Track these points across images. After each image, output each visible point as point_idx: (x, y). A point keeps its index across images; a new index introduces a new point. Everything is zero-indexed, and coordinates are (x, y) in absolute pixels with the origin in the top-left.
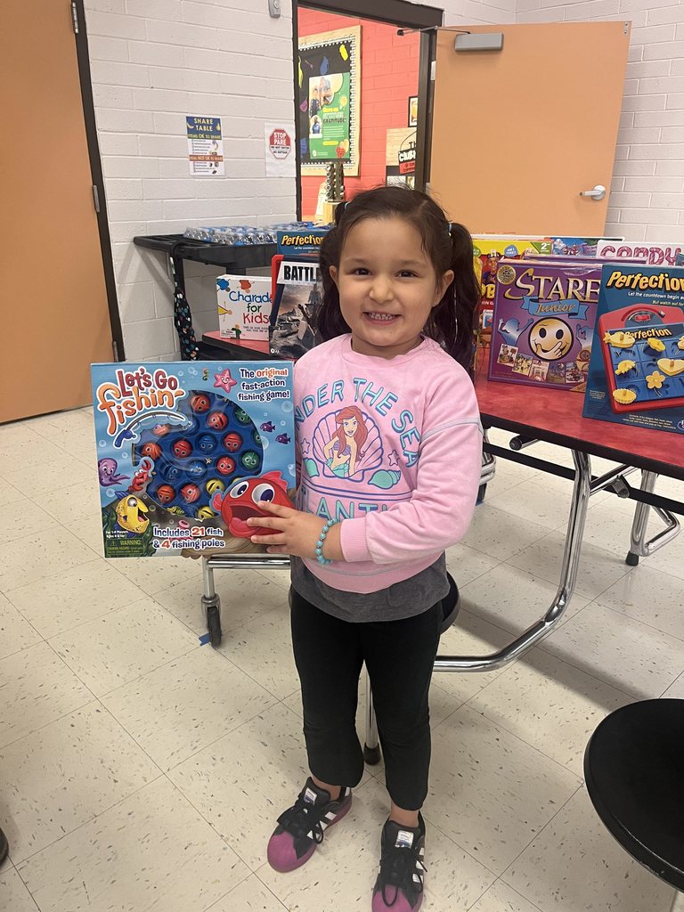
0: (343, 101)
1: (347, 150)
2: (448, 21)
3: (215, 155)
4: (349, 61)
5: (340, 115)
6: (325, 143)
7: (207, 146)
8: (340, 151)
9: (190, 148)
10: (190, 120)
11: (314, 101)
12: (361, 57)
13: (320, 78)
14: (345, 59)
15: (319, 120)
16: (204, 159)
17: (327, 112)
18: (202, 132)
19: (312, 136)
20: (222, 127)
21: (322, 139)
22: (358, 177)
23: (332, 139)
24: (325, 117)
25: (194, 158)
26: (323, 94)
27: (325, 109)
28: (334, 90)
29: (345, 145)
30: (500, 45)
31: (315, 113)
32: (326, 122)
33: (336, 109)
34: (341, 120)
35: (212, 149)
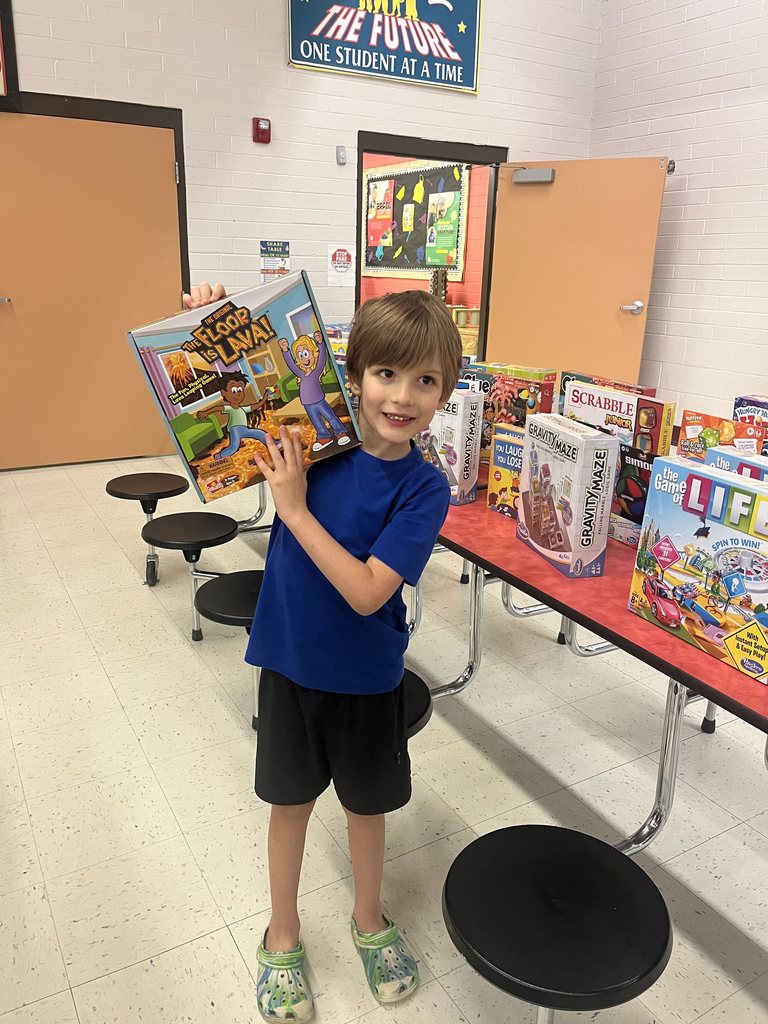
0: (454, 215)
1: (454, 258)
2: (512, 158)
3: (283, 269)
4: (460, 181)
5: (451, 228)
6: (438, 252)
7: (277, 263)
8: (450, 259)
9: (262, 264)
10: (263, 243)
11: (432, 214)
12: (470, 178)
13: (437, 194)
14: (457, 179)
15: (434, 231)
16: (274, 272)
17: (441, 225)
18: (272, 252)
19: (428, 244)
20: (291, 249)
21: (436, 248)
22: (462, 282)
23: (444, 248)
24: (439, 229)
25: (265, 271)
26: (439, 209)
27: (439, 222)
28: (448, 204)
29: (453, 254)
30: (550, 179)
31: (431, 225)
32: (440, 232)
33: (448, 222)
34: (452, 232)
35: (281, 264)
